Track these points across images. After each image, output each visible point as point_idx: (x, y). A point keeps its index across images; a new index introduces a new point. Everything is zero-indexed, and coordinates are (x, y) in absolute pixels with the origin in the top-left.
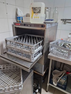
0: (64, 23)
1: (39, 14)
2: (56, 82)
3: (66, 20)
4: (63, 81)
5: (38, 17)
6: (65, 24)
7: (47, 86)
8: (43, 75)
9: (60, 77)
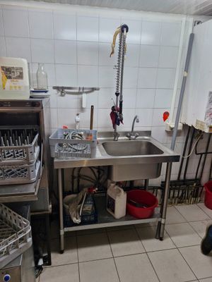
0: (60, 94)
1: (20, 80)
2: (78, 217)
3: (63, 88)
4: (89, 207)
5: (19, 87)
6: (62, 95)
7: (60, 236)
8: (50, 211)
9: (81, 203)
